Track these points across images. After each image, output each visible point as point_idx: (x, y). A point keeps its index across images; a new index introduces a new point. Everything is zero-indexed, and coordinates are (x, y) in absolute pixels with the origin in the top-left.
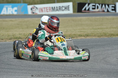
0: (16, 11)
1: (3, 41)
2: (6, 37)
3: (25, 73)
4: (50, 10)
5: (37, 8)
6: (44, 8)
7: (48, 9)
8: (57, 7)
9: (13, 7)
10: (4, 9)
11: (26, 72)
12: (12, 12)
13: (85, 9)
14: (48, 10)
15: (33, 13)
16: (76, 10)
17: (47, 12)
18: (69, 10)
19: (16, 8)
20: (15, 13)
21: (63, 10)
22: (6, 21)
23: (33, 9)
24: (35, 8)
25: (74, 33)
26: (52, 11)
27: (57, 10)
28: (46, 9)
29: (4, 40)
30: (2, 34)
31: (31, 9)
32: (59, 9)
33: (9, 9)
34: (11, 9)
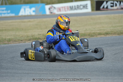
0: (34, 11)
1: (22, 42)
2: (25, 38)
3: (46, 74)
4: (68, 9)
5: (55, 8)
6: (62, 7)
7: (66, 8)
8: (75, 6)
9: (30, 8)
10: (22, 10)
12: (30, 13)
13: (103, 7)
14: (66, 10)
15: (51, 13)
16: (95, 9)
17: (65, 11)
18: (87, 8)
19: (33, 9)
20: (33, 14)
21: (81, 9)
22: (25, 22)
23: (51, 9)
24: (53, 8)
25: (93, 32)
26: (70, 10)
27: (75, 9)
28: (64, 9)
29: (24, 41)
30: (21, 35)
31: (49, 9)
32: (78, 8)
33: (27, 9)
34: (29, 9)
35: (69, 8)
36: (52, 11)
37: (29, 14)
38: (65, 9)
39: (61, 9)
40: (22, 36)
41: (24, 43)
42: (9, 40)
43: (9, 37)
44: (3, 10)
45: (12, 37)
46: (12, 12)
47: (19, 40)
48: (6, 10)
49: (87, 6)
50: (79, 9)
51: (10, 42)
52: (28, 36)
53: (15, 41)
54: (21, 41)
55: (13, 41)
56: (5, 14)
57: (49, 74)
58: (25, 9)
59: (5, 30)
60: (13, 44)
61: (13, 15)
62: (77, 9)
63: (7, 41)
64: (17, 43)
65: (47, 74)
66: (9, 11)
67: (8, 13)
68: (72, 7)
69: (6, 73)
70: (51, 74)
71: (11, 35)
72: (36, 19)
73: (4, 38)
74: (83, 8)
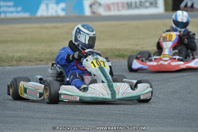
0: (63, 10)
1: (42, 63)
2: (48, 56)
3: (83, 120)
4: (123, 7)
5: (100, 4)
6: (113, 4)
7: (120, 5)
8: (136, 3)
10: (43, 7)
11: (86, 118)
12: (56, 12)
13: (186, 6)
14: (120, 8)
15: (94, 13)
16: (170, 7)
17: (118, 10)
18: (157, 7)
19: (63, 5)
20: (62, 14)
21: (147, 7)
24: (97, 5)
26: (126, 9)
27: (136, 7)
28: (116, 6)
29: (45, 62)
30: (40, 52)
31: (91, 6)
32: (141, 5)
33: (51, 6)
34: (54, 6)
35: (126, 6)
36: (95, 10)
37: (54, 14)
38: (118, 7)
39: (112, 7)
40: (42, 53)
41: (46, 64)
42: (20, 60)
43: (19, 54)
44: (9, 7)
45: (25, 54)
46: (24, 10)
47: (36, 59)
48: (14, 6)
49: (156, 3)
50: (144, 7)
51: (22, 63)
52: (52, 54)
53: (30, 61)
54: (40, 62)
55: (26, 61)
56: (12, 12)
57: (90, 120)
58: (47, 5)
59: (13, 41)
60: (26, 67)
61: (26, 15)
62: (139, 8)
63: (16, 61)
64: (33, 64)
65: (86, 120)
66: (19, 9)
67: (17, 12)
68: (131, 3)
69: (13, 117)
70: (92, 120)
71: (23, 51)
72: (66, 24)
73: (10, 54)
74: (149, 7)
